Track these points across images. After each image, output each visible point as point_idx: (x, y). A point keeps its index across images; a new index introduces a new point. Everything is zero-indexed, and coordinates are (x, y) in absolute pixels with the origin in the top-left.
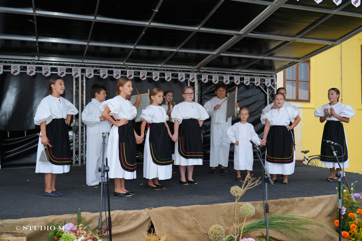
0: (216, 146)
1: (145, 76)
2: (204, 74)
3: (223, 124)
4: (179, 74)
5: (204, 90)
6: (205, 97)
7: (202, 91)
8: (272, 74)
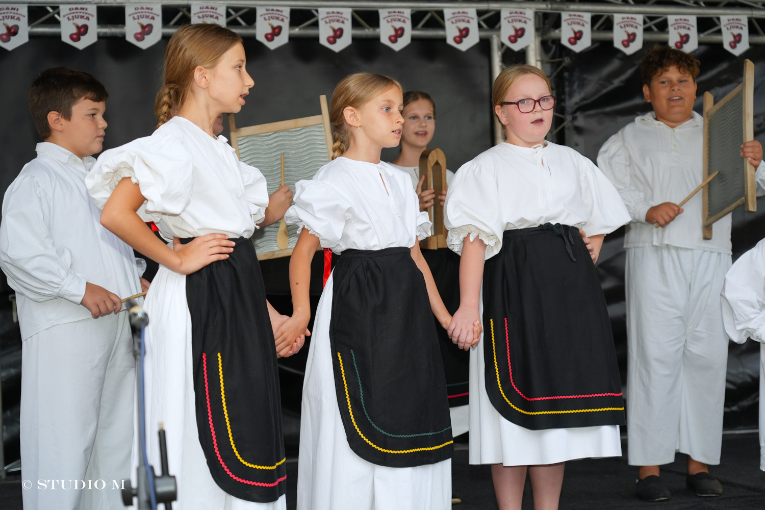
0: (657, 360)
3: (687, 249)
5: (571, 85)
6: (581, 122)
7: (563, 93)
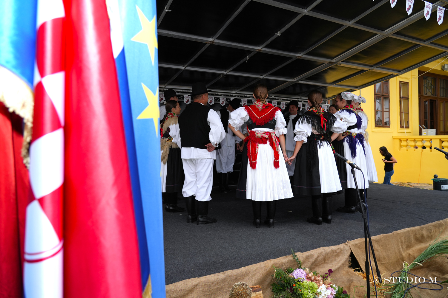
1: (224, 102)
2: (274, 100)
4: (253, 100)
8: (325, 101)
